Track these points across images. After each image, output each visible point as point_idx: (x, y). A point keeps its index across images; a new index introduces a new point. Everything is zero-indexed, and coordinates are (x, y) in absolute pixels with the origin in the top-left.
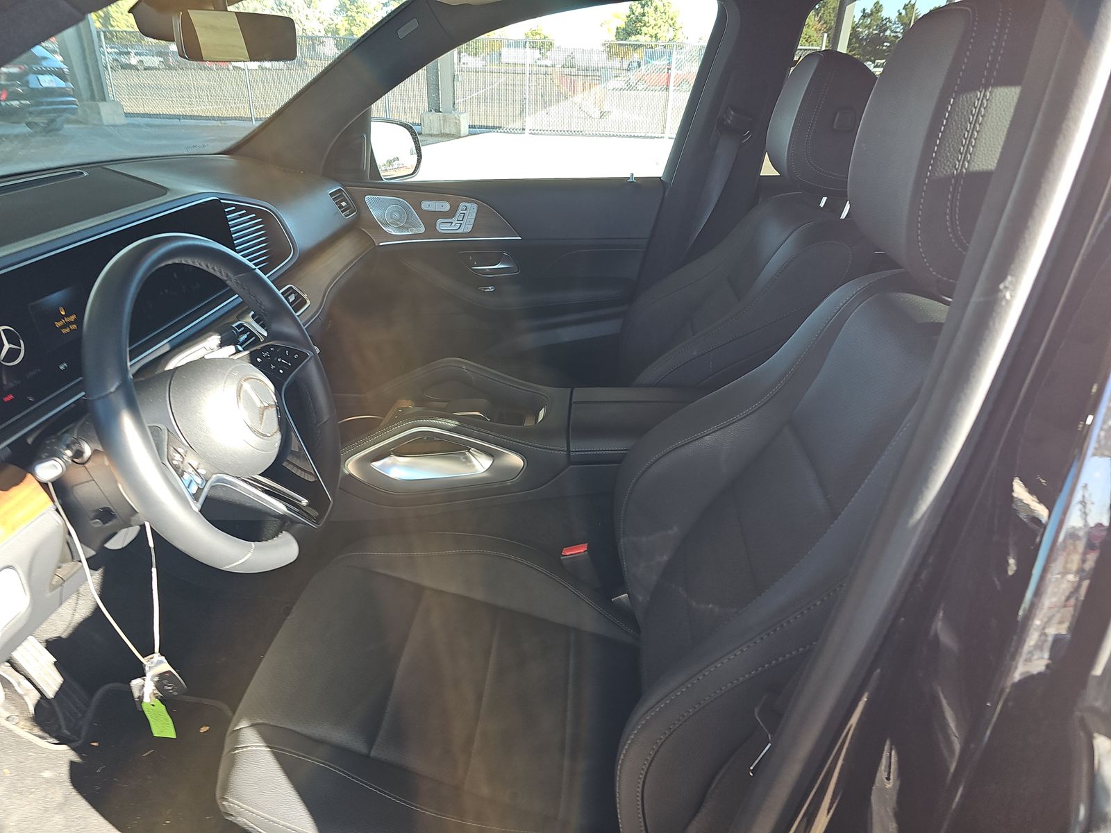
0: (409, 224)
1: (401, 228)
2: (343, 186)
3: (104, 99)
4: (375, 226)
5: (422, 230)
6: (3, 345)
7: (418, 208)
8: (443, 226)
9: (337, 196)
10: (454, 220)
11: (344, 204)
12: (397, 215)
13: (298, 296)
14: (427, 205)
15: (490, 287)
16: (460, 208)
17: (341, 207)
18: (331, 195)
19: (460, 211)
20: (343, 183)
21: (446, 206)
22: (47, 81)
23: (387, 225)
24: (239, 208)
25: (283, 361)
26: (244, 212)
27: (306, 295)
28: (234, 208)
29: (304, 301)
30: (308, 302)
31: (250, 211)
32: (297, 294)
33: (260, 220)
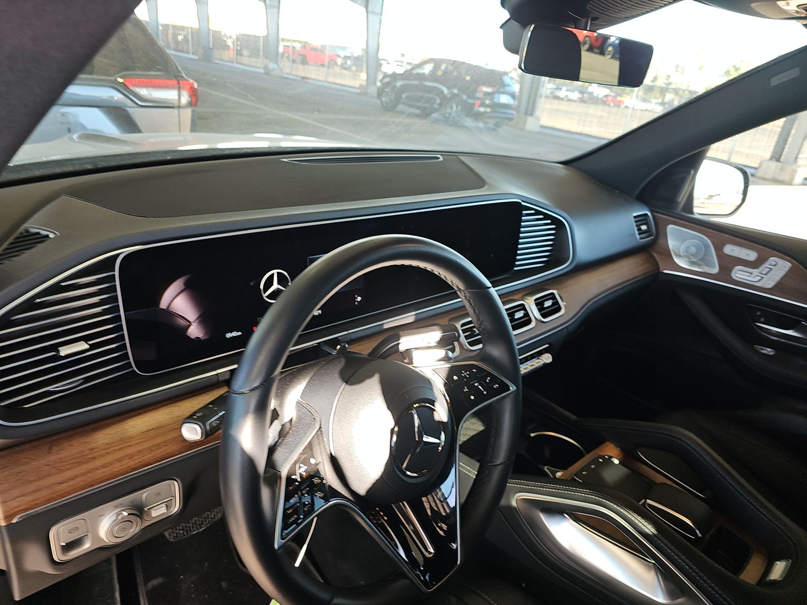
0: (704, 261)
1: (692, 263)
2: (652, 211)
3: (532, 115)
4: (668, 255)
5: (715, 270)
6: (272, 285)
7: (719, 249)
8: (739, 274)
9: (641, 220)
10: (755, 272)
11: (644, 227)
12: (693, 250)
13: (556, 303)
14: (731, 250)
15: (769, 350)
16: (768, 262)
17: (639, 229)
18: (635, 217)
19: (767, 265)
20: (653, 209)
21: (751, 256)
22: (504, 99)
23: (679, 256)
24: (538, 213)
25: (480, 387)
26: (542, 217)
27: (564, 303)
28: (533, 212)
29: (559, 309)
30: (563, 311)
31: (547, 217)
32: (555, 301)
33: (553, 226)
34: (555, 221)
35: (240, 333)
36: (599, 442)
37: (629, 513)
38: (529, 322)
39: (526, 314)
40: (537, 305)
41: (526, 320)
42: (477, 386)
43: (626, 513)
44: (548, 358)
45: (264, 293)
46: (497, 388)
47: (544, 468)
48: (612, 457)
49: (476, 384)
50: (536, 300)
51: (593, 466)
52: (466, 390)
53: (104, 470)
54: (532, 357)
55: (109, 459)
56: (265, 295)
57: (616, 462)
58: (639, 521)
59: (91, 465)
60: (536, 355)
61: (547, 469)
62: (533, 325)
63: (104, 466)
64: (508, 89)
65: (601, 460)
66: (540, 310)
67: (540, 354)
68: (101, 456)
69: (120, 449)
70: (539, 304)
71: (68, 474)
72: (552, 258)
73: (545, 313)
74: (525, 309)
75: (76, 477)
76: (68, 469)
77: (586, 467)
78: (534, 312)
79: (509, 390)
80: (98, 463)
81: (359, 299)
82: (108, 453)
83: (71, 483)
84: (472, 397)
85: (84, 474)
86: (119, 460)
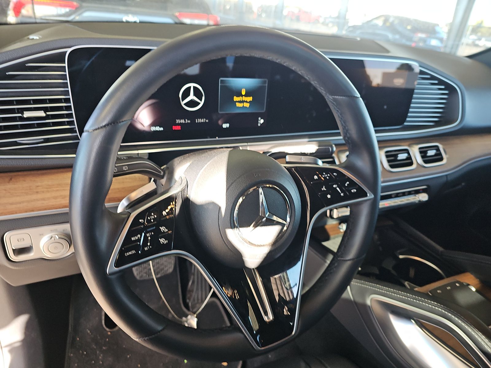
6: (189, 95)
13: (439, 154)
22: (434, 42)
24: (433, 78)
25: (338, 189)
26: (436, 82)
27: (447, 156)
28: (428, 77)
29: (441, 159)
30: (444, 161)
31: (441, 82)
32: (438, 152)
33: (446, 92)
34: (449, 87)
35: (162, 129)
36: (460, 270)
37: (473, 330)
38: (411, 164)
39: (409, 158)
40: (421, 152)
41: (409, 162)
42: (336, 188)
43: (470, 330)
44: (424, 197)
45: (183, 101)
46: (354, 193)
47: (405, 283)
48: (469, 285)
49: (334, 186)
50: (420, 148)
51: (449, 288)
52: (324, 189)
53: (43, 202)
54: (410, 193)
55: (48, 195)
56: (183, 103)
57: (474, 289)
58: (483, 340)
59: (34, 197)
60: (413, 192)
61: (408, 284)
62: (414, 166)
63: (43, 199)
64: (438, 35)
65: (457, 285)
66: (422, 157)
67: (417, 192)
68: (43, 192)
69: (57, 190)
70: (423, 152)
71: (18, 199)
72: (442, 119)
73: (427, 160)
74: (409, 153)
75: (23, 202)
76: (18, 196)
77: (443, 288)
78: (417, 158)
79: (366, 196)
80: (39, 196)
81: (262, 121)
82: (48, 191)
83: (18, 206)
84: (329, 196)
85: (28, 202)
86: (55, 198)
